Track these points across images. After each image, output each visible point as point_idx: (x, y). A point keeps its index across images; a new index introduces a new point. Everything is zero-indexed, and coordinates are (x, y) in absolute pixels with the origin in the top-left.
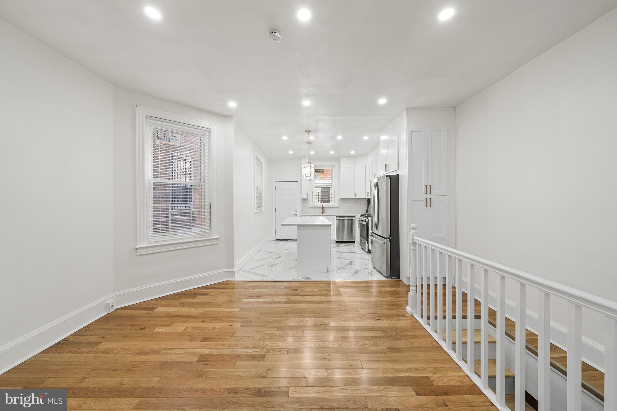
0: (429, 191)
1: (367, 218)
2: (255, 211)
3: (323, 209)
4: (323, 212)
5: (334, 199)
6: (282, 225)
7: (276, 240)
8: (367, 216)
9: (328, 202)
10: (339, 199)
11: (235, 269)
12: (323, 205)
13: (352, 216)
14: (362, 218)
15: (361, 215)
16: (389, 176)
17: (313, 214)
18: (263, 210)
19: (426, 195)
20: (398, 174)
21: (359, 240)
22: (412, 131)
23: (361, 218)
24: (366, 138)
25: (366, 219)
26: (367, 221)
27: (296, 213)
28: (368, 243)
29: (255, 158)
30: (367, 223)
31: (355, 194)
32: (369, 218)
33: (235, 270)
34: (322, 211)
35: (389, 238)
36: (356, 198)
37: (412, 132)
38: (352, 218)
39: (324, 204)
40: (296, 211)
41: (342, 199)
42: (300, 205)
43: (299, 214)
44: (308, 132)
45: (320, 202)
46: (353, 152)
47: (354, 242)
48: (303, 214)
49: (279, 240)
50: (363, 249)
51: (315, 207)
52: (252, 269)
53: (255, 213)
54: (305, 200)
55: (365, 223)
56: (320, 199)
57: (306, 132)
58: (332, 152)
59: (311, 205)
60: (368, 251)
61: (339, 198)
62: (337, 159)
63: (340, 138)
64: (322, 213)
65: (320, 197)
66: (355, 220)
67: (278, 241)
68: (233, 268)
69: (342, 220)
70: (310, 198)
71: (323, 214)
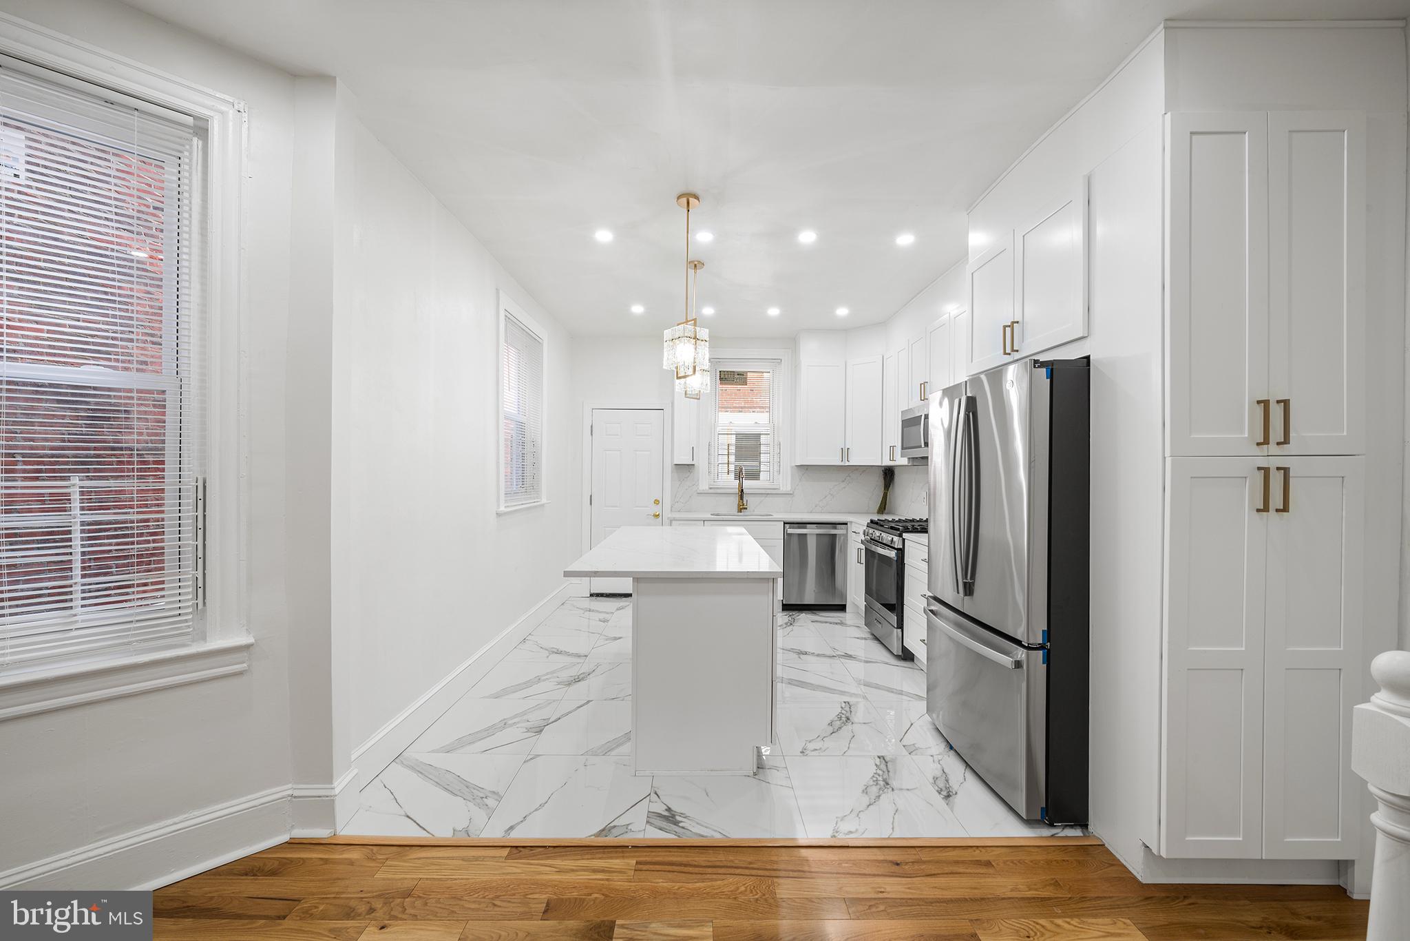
0: (1277, 432)
1: (900, 536)
2: (498, 506)
3: (741, 497)
4: (742, 508)
5: (776, 468)
6: (568, 574)
7: (592, 595)
8: (898, 530)
9: (755, 475)
10: (792, 467)
11: (339, 784)
12: (741, 485)
13: (834, 525)
14: (877, 533)
15: (872, 521)
16: (1043, 364)
17: (708, 516)
18: (544, 501)
19: (1257, 451)
20: (1088, 358)
21: (862, 604)
22: (1191, 133)
23: (871, 531)
24: (905, 240)
25: (896, 539)
26: (898, 545)
27: (657, 510)
28: (903, 625)
29: (502, 318)
30: (897, 554)
31: (845, 452)
32: (905, 535)
33: (337, 791)
34: (739, 506)
35: (1041, 647)
36: (847, 464)
37: (1194, 137)
38: (835, 528)
39: (747, 484)
40: (657, 502)
41: (805, 469)
42: (668, 484)
43: (667, 514)
44: (688, 198)
45: (732, 475)
46: (842, 312)
47: (842, 608)
48: (677, 515)
49: (601, 595)
50: (876, 639)
51: (715, 492)
52: (449, 750)
53: (499, 515)
54: (685, 469)
55: (892, 554)
56: (732, 468)
57: (679, 198)
58: (774, 312)
59: (704, 486)
60: (900, 654)
61: (794, 465)
62: (790, 341)
63: (807, 237)
64: (740, 510)
65: (732, 458)
66: (846, 536)
67: (598, 598)
68: (328, 778)
69: (799, 535)
70: (701, 463)
71: (741, 516)
